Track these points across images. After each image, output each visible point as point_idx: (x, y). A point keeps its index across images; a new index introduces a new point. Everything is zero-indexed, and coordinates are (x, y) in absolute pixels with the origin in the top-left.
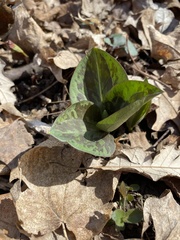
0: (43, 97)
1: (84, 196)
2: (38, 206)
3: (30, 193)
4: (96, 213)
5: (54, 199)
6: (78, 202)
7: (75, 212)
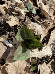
0: (6, 31)
1: (23, 62)
2: (12, 69)
3: (10, 66)
4: (26, 66)
5: (16, 66)
6: (22, 64)
7: (21, 67)
